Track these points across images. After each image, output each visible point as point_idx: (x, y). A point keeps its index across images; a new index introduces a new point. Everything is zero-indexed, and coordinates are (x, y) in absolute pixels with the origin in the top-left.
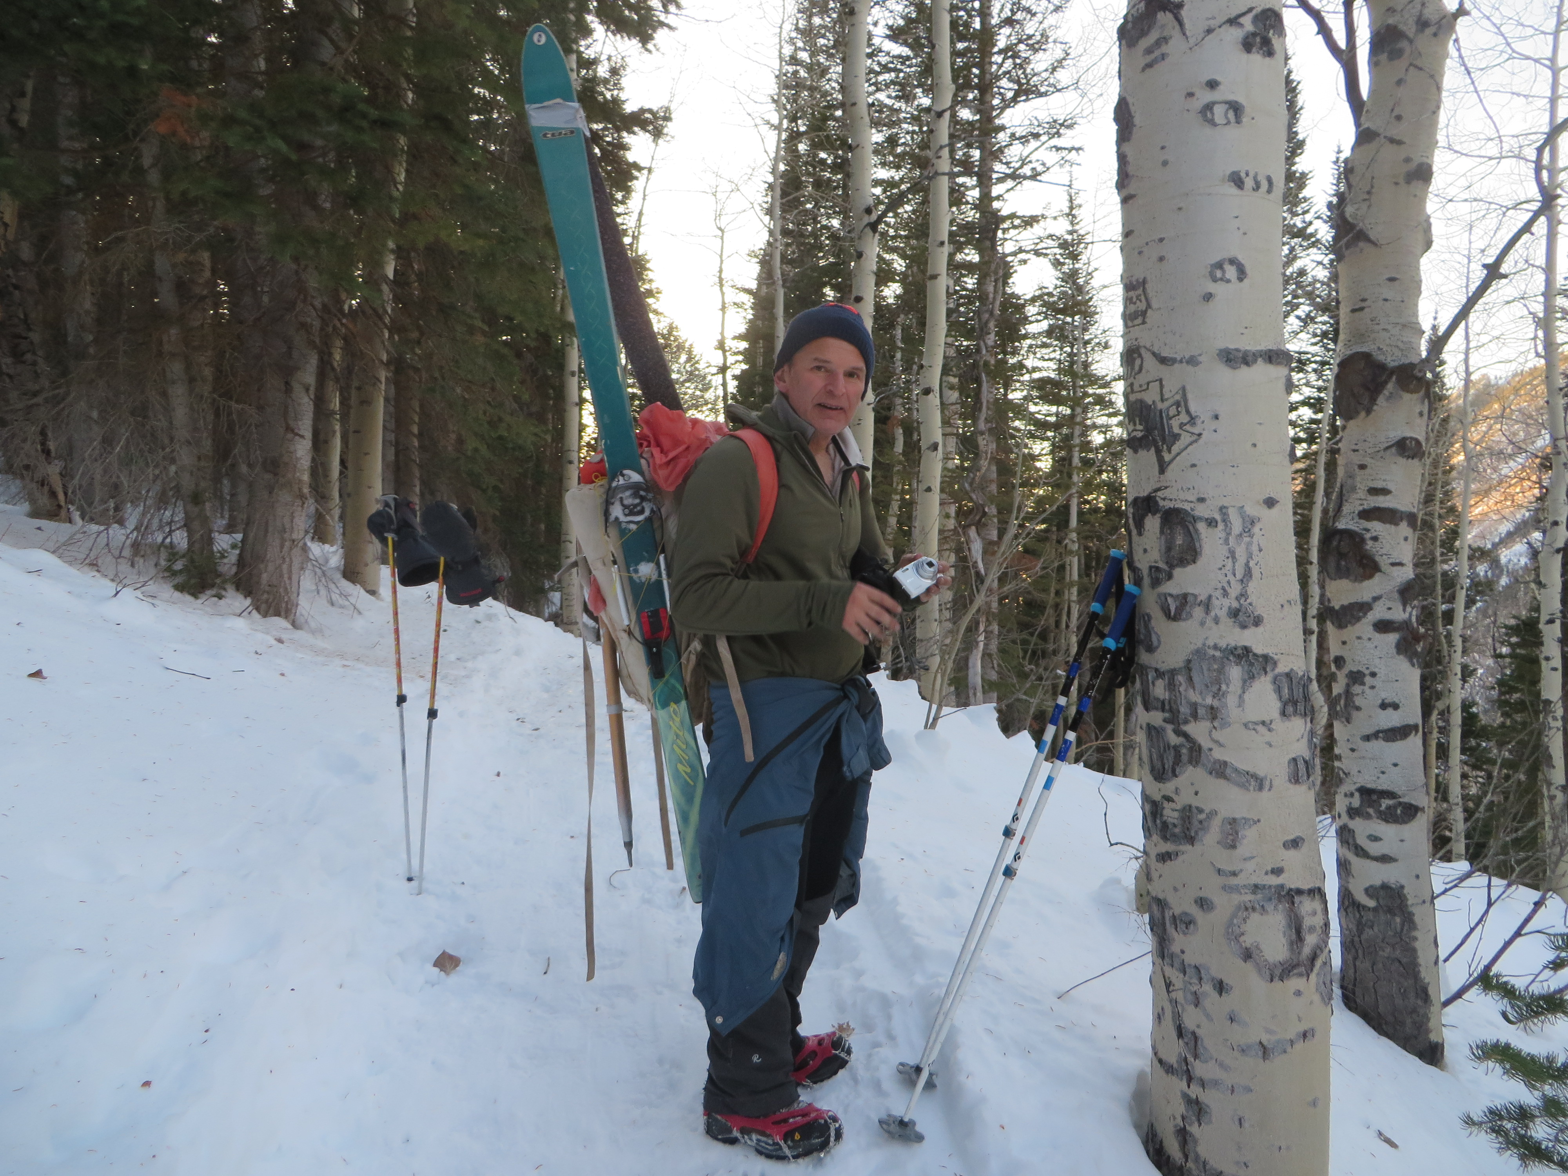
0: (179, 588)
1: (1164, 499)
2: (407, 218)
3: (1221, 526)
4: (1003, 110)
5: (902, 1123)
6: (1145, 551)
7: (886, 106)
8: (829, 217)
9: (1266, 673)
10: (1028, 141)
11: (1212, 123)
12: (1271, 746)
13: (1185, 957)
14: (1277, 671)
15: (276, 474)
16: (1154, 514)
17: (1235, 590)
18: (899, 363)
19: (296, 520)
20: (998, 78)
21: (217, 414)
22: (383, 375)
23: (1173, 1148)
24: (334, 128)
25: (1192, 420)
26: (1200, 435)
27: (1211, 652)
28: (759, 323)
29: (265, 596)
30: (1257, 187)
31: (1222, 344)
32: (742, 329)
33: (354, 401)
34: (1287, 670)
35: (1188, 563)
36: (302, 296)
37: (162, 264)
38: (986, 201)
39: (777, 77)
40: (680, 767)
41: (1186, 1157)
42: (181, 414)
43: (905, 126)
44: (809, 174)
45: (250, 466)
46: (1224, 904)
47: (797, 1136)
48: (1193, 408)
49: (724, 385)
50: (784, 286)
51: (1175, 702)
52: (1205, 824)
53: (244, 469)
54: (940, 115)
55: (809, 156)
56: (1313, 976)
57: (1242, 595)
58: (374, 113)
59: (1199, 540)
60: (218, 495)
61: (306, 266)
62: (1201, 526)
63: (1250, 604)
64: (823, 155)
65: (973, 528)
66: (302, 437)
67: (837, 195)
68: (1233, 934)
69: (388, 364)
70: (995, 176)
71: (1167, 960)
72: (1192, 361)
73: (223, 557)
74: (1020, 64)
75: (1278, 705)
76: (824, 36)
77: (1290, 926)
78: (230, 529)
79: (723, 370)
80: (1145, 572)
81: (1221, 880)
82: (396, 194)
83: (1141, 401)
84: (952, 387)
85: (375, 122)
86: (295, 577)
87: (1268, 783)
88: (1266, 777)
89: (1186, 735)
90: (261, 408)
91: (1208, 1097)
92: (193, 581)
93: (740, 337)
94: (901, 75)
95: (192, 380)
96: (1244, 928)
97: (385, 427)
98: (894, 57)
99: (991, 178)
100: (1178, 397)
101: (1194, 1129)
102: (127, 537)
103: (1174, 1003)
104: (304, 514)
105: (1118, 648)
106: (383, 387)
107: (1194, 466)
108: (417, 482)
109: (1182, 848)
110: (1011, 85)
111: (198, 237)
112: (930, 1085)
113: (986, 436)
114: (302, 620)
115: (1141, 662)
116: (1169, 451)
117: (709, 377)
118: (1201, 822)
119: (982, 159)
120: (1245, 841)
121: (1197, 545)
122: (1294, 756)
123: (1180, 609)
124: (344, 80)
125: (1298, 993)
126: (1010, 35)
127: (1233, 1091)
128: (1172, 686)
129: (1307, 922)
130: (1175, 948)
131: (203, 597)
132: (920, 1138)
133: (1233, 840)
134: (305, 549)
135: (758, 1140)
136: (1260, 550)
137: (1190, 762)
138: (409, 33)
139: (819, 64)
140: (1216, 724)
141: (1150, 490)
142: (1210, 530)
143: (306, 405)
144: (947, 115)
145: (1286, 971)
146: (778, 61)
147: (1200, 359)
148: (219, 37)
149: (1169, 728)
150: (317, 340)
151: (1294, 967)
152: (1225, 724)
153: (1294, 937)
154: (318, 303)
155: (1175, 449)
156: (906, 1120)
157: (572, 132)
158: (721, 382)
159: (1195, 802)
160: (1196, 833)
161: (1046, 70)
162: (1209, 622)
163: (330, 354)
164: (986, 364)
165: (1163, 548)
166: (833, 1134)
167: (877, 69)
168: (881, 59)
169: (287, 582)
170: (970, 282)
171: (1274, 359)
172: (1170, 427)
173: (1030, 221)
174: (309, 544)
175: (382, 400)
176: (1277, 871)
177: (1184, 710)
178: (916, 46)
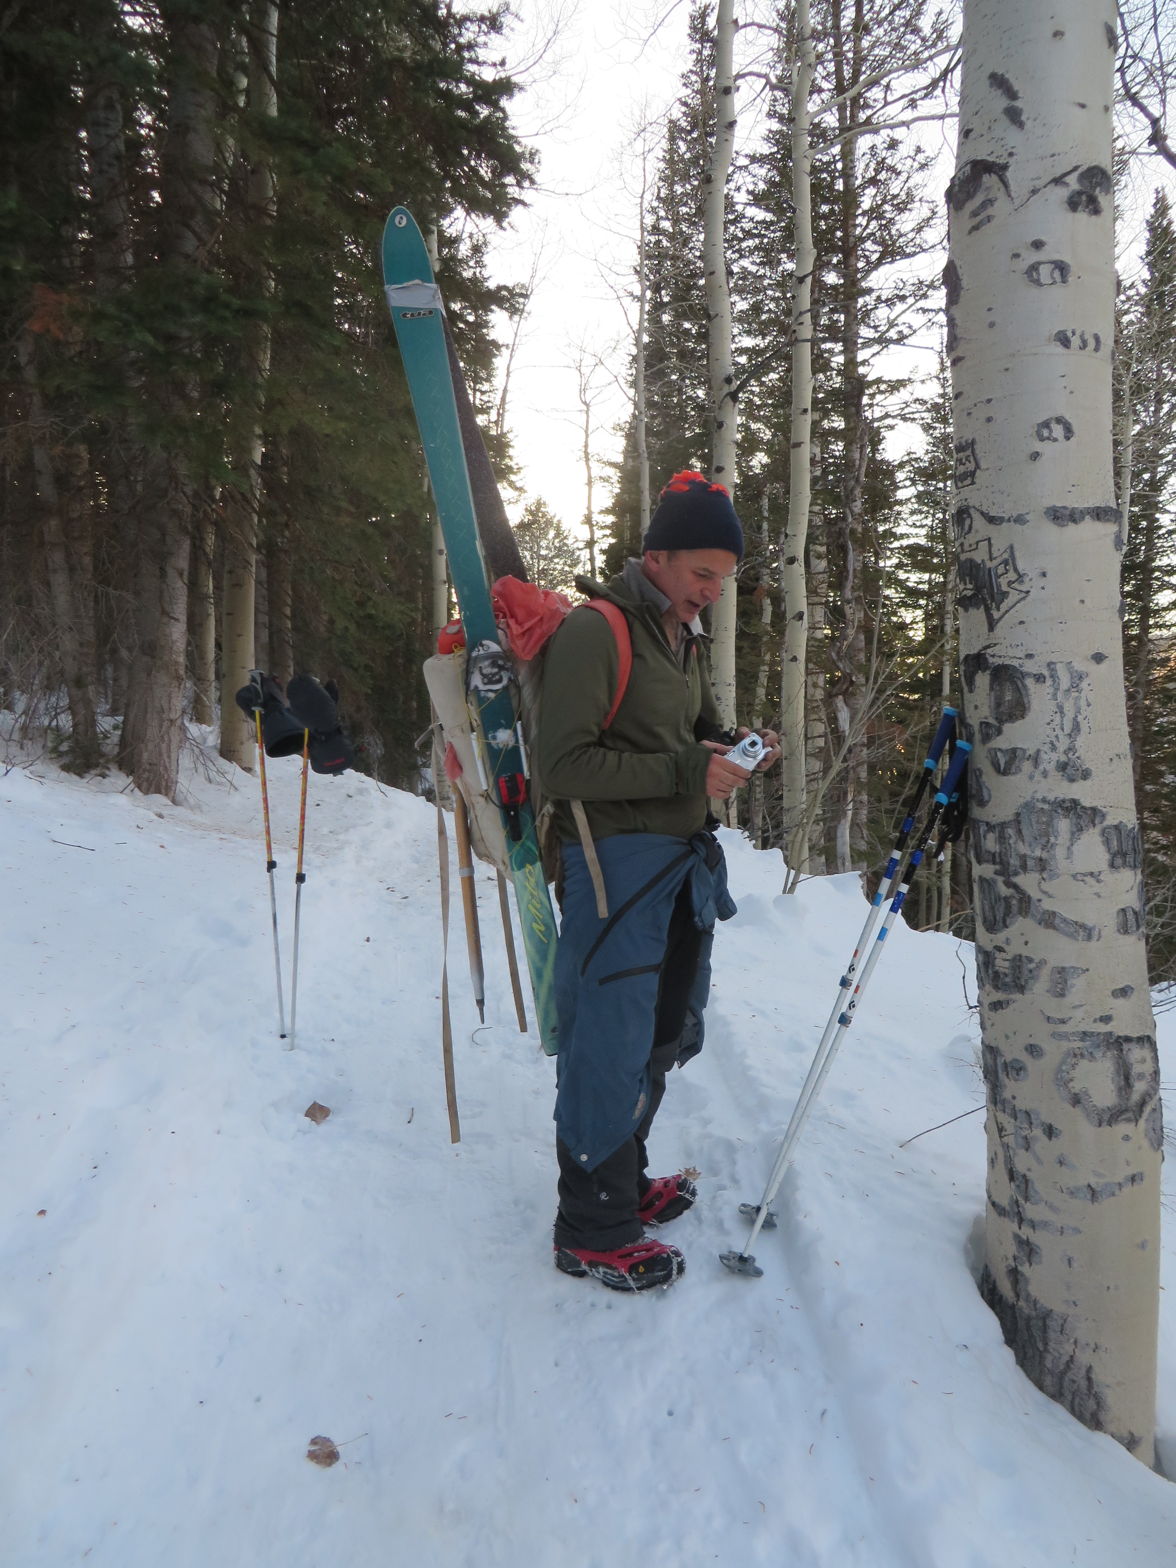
0: (66, 768)
1: (993, 656)
2: (272, 404)
3: (1049, 682)
4: (868, 273)
5: (742, 1259)
6: (976, 707)
7: (750, 273)
8: (694, 387)
9: (1094, 826)
10: (894, 304)
11: (1038, 283)
12: (1099, 896)
13: (1015, 1102)
14: (1106, 823)
15: (153, 657)
16: (984, 671)
17: (1062, 745)
18: (766, 534)
19: (174, 701)
20: (862, 240)
21: (96, 601)
22: (253, 558)
23: (1005, 1287)
24: (198, 319)
25: (1020, 577)
26: (1028, 592)
27: (1040, 805)
28: (626, 496)
29: (146, 775)
30: (1084, 345)
31: (1049, 502)
32: (609, 503)
33: (225, 583)
34: (1116, 822)
35: (1017, 719)
36: (173, 484)
37: (40, 458)
38: (851, 367)
39: (639, 247)
40: (535, 926)
41: (1018, 1296)
42: (62, 601)
43: (770, 292)
44: (673, 345)
45: (130, 649)
46: (1054, 1051)
47: (641, 1269)
48: (1020, 566)
49: (592, 559)
50: (649, 458)
51: (1006, 854)
52: (1035, 973)
53: (124, 653)
54: (801, 280)
55: (673, 326)
56: (1142, 1123)
57: (1070, 749)
58: (236, 302)
59: (1028, 696)
60: (101, 681)
61: (177, 455)
62: (1029, 682)
63: (1078, 758)
64: (687, 325)
65: (841, 697)
66: (177, 620)
67: (702, 366)
68: (1062, 1080)
69: (258, 549)
70: (860, 341)
71: (999, 1106)
72: (1020, 520)
73: (106, 737)
74: (885, 225)
75: (1107, 857)
76: (685, 204)
77: (1118, 1072)
78: (113, 712)
79: (590, 544)
80: (976, 728)
81: (1050, 1028)
82: (260, 380)
83: (971, 561)
84: (819, 557)
85: (237, 311)
86: (173, 756)
87: (1096, 933)
88: (1094, 928)
89: (1015, 887)
90: (137, 594)
91: (1037, 1238)
92: (78, 762)
93: (607, 511)
94: (765, 240)
95: (72, 570)
96: (1073, 1073)
97: (256, 609)
98: (757, 222)
99: (856, 343)
100: (1006, 556)
101: (1025, 1269)
102: (16, 721)
103: (1006, 1147)
104: (181, 694)
105: (949, 803)
106: (254, 569)
107: (1022, 623)
108: (291, 663)
109: (1013, 996)
110: (876, 247)
111: (74, 431)
112: (769, 1224)
113: (853, 605)
114: (181, 797)
115: (973, 816)
116: (998, 610)
117: (577, 553)
118: (1030, 971)
119: (847, 324)
120: (1074, 990)
121: (1026, 701)
122: (1123, 906)
123: (1009, 764)
124: (209, 272)
125: (1126, 1138)
126: (876, 195)
127: (1062, 1233)
128: (1002, 839)
129: (1136, 1069)
130: (1007, 1094)
131: (88, 777)
132: (759, 1273)
133: (1062, 989)
134: (183, 729)
135: (605, 1273)
136: (1089, 705)
137: (1020, 913)
138: (269, 222)
139: (681, 232)
140: (1045, 875)
141: (980, 647)
142: (1038, 685)
143: (180, 589)
144: (809, 280)
145: (1113, 1116)
146: (639, 232)
147: (1028, 517)
148: (90, 233)
149: (1000, 879)
150: (190, 527)
151: (1122, 1112)
152: (1054, 876)
153: (1123, 1083)
154: (188, 490)
155: (1004, 607)
156: (746, 1256)
157: (431, 312)
158: (588, 556)
159: (1025, 952)
160: (1026, 981)
161: (913, 230)
162: (1038, 776)
163: (202, 539)
164: (853, 532)
165: (993, 704)
166: (675, 1267)
167: (740, 235)
168: (744, 225)
169: (167, 760)
170: (838, 448)
171: (1102, 516)
172: (999, 586)
173: (896, 386)
174: (187, 724)
175: (253, 582)
176: (1106, 1019)
177: (1014, 862)
178: (779, 210)
